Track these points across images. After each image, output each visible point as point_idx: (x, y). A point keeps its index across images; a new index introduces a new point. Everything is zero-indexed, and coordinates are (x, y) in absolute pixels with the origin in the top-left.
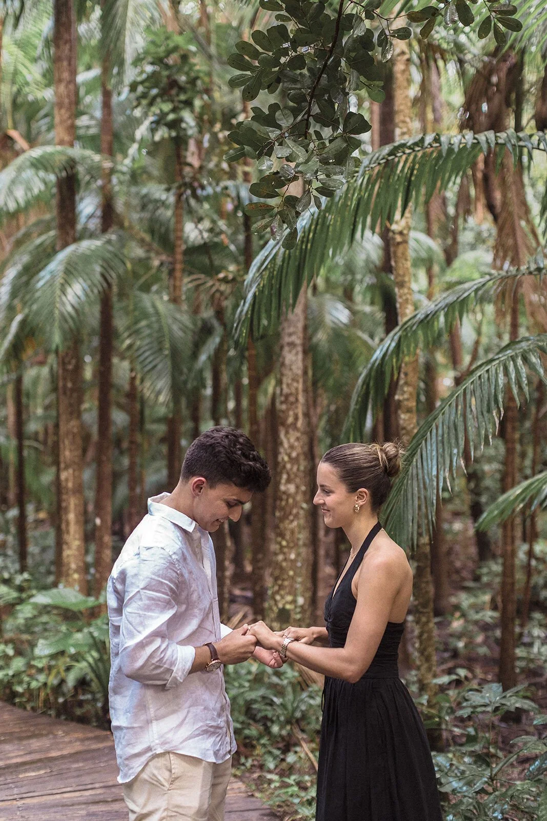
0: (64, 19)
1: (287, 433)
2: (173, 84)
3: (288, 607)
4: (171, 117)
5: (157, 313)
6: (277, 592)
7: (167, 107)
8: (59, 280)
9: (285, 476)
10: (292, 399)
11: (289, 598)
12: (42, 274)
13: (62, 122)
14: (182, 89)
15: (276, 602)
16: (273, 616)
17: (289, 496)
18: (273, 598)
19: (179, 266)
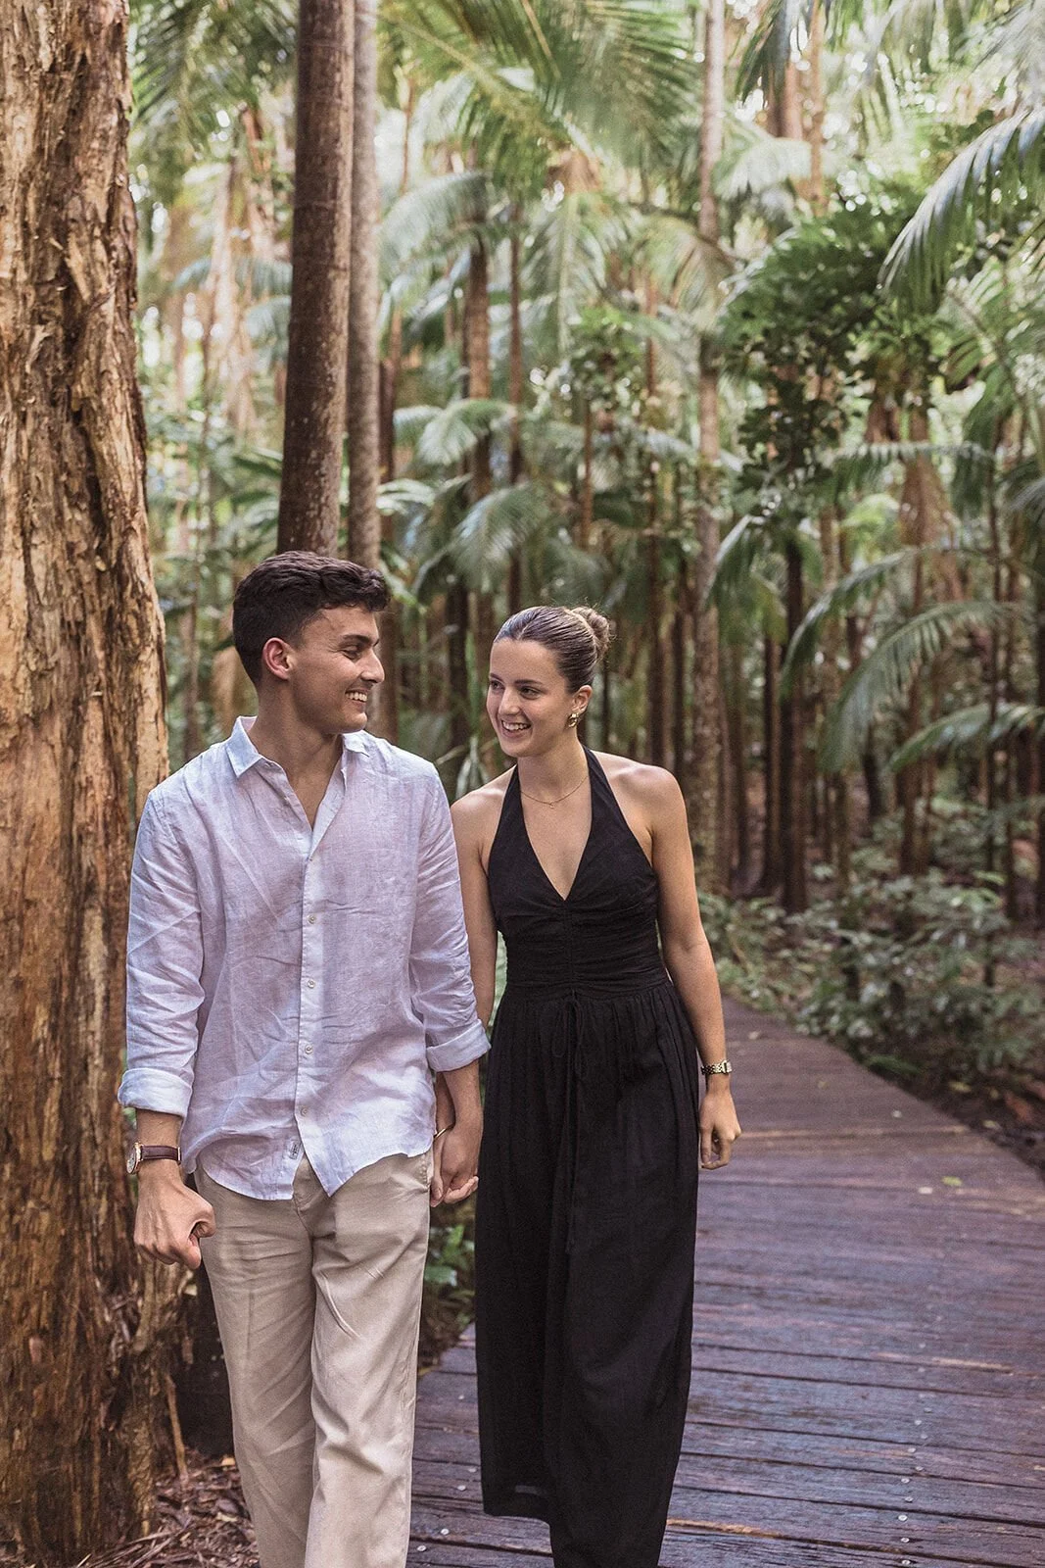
0: (479, 274)
1: (703, 679)
2: (608, 357)
4: (607, 389)
5: (573, 562)
8: (485, 529)
9: (700, 720)
10: (709, 647)
11: (704, 835)
12: (466, 523)
13: (480, 375)
14: (614, 362)
17: (704, 738)
19: (588, 514)
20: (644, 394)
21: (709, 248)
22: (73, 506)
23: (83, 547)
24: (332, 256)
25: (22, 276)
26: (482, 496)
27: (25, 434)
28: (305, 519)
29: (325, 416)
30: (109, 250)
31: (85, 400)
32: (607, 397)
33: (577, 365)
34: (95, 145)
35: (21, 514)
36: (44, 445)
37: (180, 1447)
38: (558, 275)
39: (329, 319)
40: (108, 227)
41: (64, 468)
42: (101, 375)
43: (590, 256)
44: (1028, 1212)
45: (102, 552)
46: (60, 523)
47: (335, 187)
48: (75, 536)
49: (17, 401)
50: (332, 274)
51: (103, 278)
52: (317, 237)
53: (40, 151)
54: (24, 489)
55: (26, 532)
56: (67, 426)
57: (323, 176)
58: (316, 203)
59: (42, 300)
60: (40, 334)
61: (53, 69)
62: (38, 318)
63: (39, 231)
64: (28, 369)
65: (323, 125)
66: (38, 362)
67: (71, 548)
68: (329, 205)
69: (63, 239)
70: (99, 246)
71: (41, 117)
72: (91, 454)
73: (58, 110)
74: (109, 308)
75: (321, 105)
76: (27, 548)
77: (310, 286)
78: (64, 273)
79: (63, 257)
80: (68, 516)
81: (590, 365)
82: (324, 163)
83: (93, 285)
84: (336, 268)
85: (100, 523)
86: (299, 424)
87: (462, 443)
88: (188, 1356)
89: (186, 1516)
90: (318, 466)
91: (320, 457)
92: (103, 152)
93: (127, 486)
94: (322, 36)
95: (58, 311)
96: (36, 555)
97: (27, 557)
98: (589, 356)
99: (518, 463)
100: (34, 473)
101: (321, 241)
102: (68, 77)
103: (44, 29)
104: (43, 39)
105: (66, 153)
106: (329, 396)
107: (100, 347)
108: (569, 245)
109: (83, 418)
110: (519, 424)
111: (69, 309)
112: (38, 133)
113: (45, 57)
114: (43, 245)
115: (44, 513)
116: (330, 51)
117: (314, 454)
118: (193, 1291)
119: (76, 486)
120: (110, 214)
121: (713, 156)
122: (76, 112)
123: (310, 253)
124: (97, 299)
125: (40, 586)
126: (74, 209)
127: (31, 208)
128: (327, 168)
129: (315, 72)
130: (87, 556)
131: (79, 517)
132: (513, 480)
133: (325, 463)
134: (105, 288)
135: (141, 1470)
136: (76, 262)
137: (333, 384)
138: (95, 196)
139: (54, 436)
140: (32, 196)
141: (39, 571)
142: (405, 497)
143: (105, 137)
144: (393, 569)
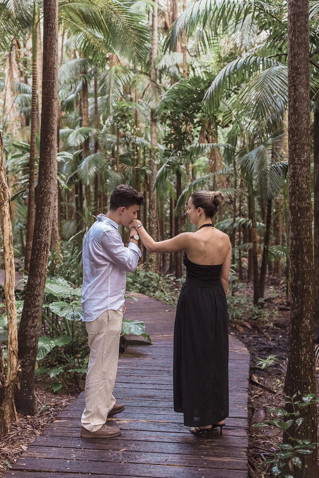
0: (85, 89)
1: (152, 210)
2: (124, 116)
3: (152, 258)
4: (124, 125)
5: (113, 176)
6: (149, 254)
7: (122, 123)
8: (87, 166)
9: (151, 222)
10: (154, 201)
11: (152, 256)
12: (82, 164)
13: (85, 119)
14: (126, 117)
15: (149, 257)
16: (148, 260)
17: (153, 228)
18: (148, 255)
19: (118, 162)
20: (135, 127)
21: (153, 84)
24: (53, 95)
26: (86, 156)
28: (46, 166)
29: (52, 138)
32: (124, 128)
33: (115, 118)
37: (16, 413)
38: (109, 91)
39: (53, 112)
43: (119, 85)
44: (240, 352)
47: (54, 76)
50: (53, 100)
52: (49, 90)
57: (50, 73)
58: (49, 81)
65: (50, 59)
68: (52, 81)
75: (50, 54)
77: (47, 103)
81: (119, 118)
82: (51, 70)
84: (55, 98)
86: (44, 140)
87: (81, 140)
88: (19, 387)
89: (19, 429)
90: (50, 152)
91: (50, 150)
94: (50, 35)
98: (118, 116)
99: (97, 146)
101: (50, 91)
106: (53, 133)
108: (112, 82)
110: (97, 135)
116: (52, 39)
117: (49, 149)
118: (20, 370)
121: (155, 56)
123: (47, 94)
128: (52, 71)
129: (48, 44)
132: (96, 152)
133: (52, 151)
135: (7, 417)
137: (54, 130)
142: (64, 157)
144: (61, 178)
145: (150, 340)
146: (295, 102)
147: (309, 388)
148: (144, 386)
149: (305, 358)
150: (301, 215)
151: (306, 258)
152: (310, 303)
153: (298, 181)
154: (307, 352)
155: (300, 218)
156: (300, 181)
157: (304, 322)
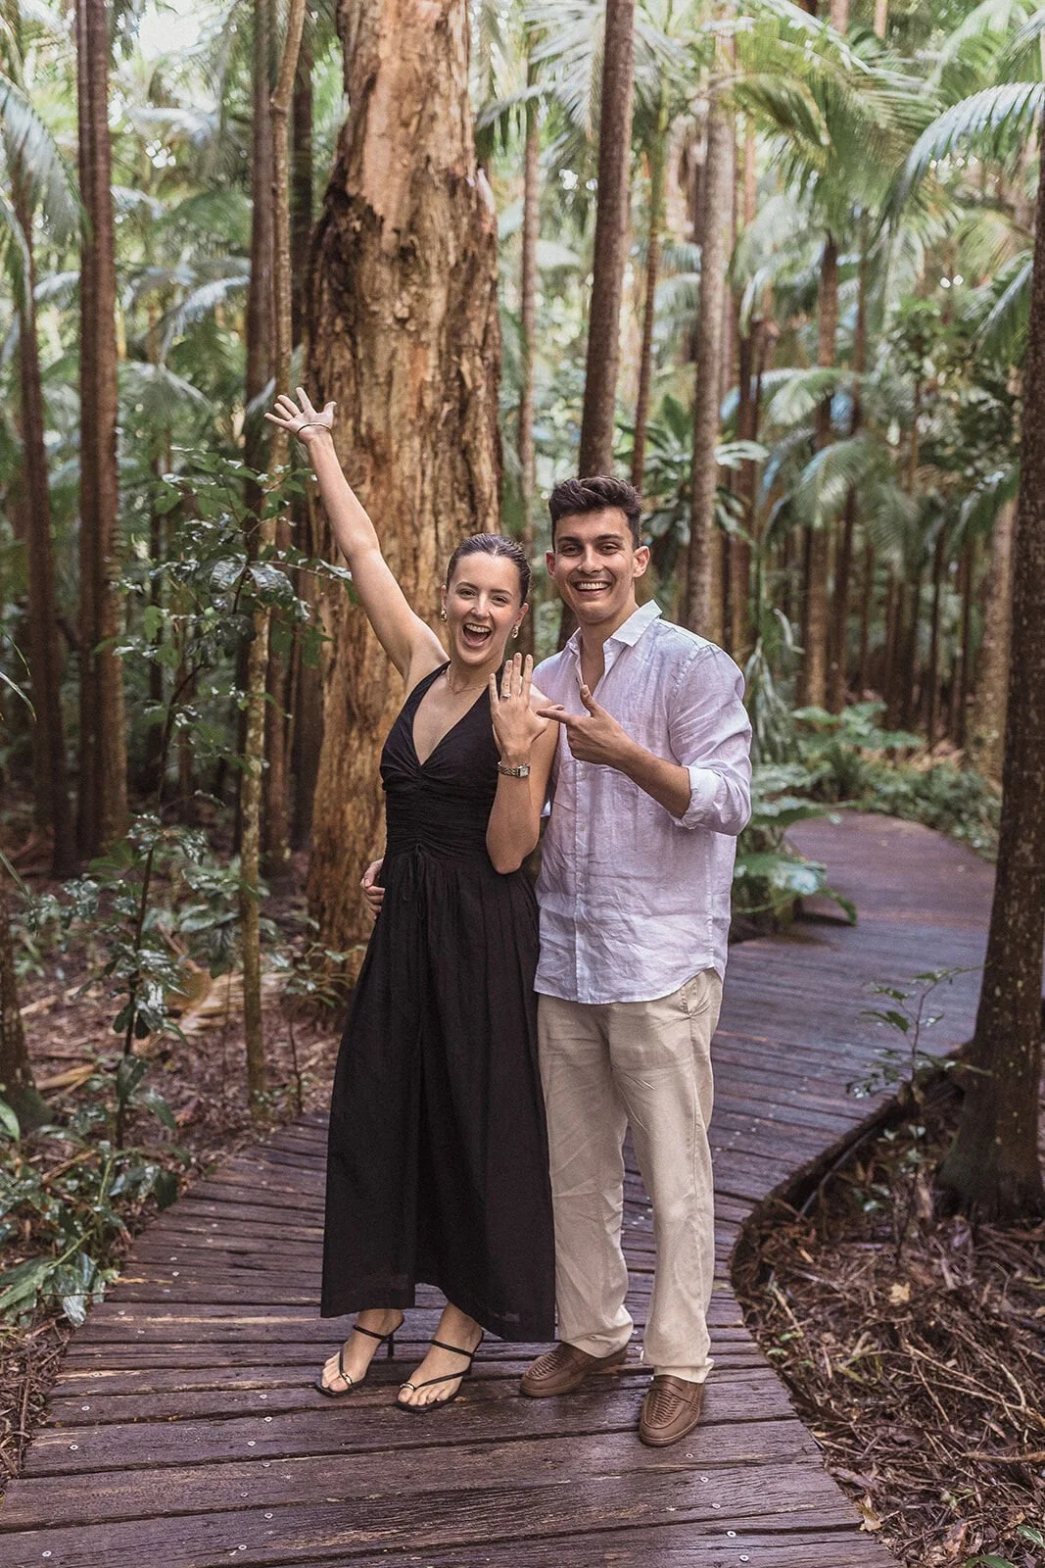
0: (831, 263)
1: (992, 602)
2: (920, 337)
3: (983, 735)
5: (894, 501)
6: (976, 725)
8: (822, 475)
9: (986, 635)
10: (999, 576)
12: (805, 473)
13: (827, 346)
14: (925, 342)
15: (974, 733)
16: (970, 740)
17: (989, 650)
18: (972, 728)
19: (915, 461)
22: (461, 499)
23: (465, 522)
25: (438, 378)
26: (822, 447)
27: (437, 463)
30: (483, 359)
31: (468, 444)
34: (477, 303)
35: (434, 505)
36: (446, 467)
40: (482, 349)
41: (455, 479)
42: (476, 430)
43: (913, 251)
45: (475, 523)
46: (453, 510)
48: (461, 516)
49: (434, 445)
51: (478, 376)
53: (448, 310)
54: (436, 491)
55: (436, 514)
56: (459, 457)
59: (449, 389)
60: (447, 407)
61: (457, 264)
62: (445, 399)
63: (448, 352)
64: (439, 427)
66: (445, 424)
67: (458, 522)
69: (459, 357)
70: (478, 360)
71: (450, 291)
72: (470, 471)
73: (457, 286)
74: (482, 393)
76: (437, 522)
78: (459, 374)
79: (459, 364)
80: (458, 505)
81: (904, 345)
83: (474, 380)
85: (473, 509)
87: (803, 406)
92: (481, 306)
93: (487, 490)
95: (456, 394)
96: (441, 526)
97: (436, 528)
98: (904, 337)
100: (442, 483)
102: (464, 266)
103: (451, 244)
104: (451, 249)
105: (463, 307)
107: (476, 415)
109: (467, 453)
110: (858, 387)
111: (462, 395)
112: (448, 302)
113: (452, 259)
114: (449, 360)
115: (446, 504)
119: (462, 489)
120: (484, 340)
122: (469, 284)
124: (476, 388)
125: (442, 543)
126: (465, 339)
127: (443, 341)
130: (467, 526)
131: (463, 506)
132: (852, 433)
134: (481, 382)
136: (465, 368)
138: (476, 331)
139: (452, 462)
140: (444, 334)
141: (442, 534)
142: (743, 455)
143: (482, 299)
144: (729, 511)
145: (853, 916)
146: (1034, 379)
147: (1020, 984)
148: (772, 988)
149: (1015, 922)
150: (1030, 622)
151: (1033, 714)
152: (1035, 808)
153: (1027, 550)
154: (1021, 911)
155: (1027, 628)
156: (1032, 549)
157: (1019, 848)
